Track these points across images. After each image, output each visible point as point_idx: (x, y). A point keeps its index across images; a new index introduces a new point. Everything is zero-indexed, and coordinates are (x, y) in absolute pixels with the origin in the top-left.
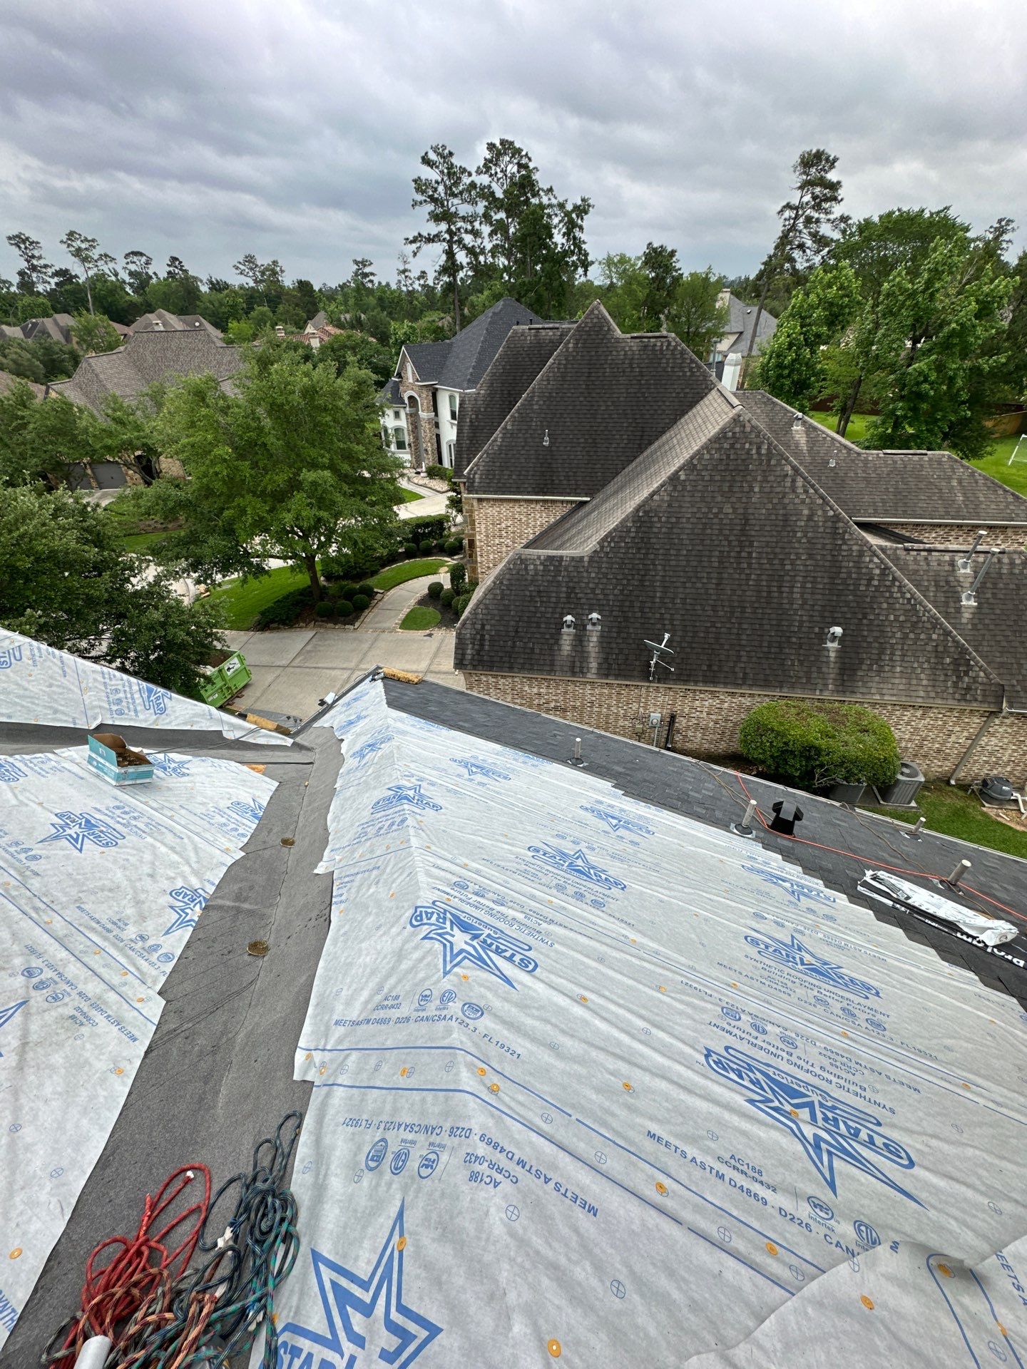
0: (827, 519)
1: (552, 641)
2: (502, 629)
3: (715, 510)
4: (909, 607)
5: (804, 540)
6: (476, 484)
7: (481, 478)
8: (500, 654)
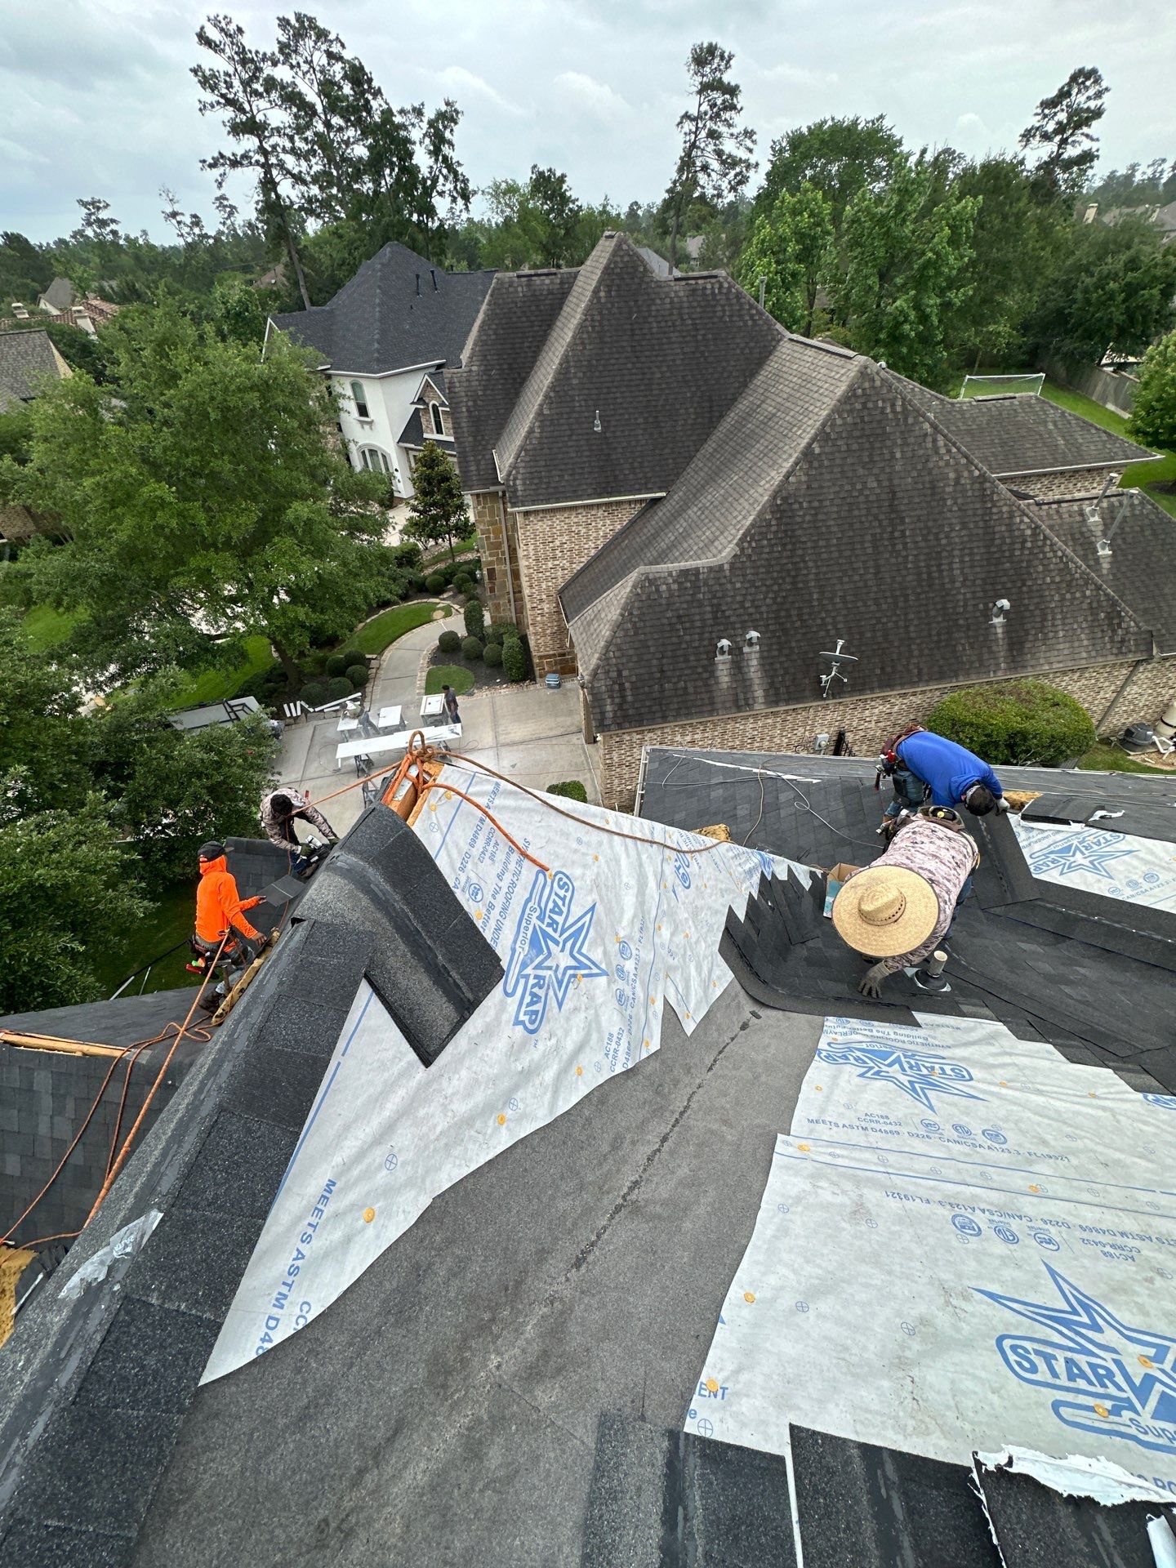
0: (974, 480)
1: (705, 675)
2: (642, 671)
3: (859, 486)
4: (1062, 566)
5: (955, 508)
6: (520, 493)
7: (524, 484)
8: (648, 703)
